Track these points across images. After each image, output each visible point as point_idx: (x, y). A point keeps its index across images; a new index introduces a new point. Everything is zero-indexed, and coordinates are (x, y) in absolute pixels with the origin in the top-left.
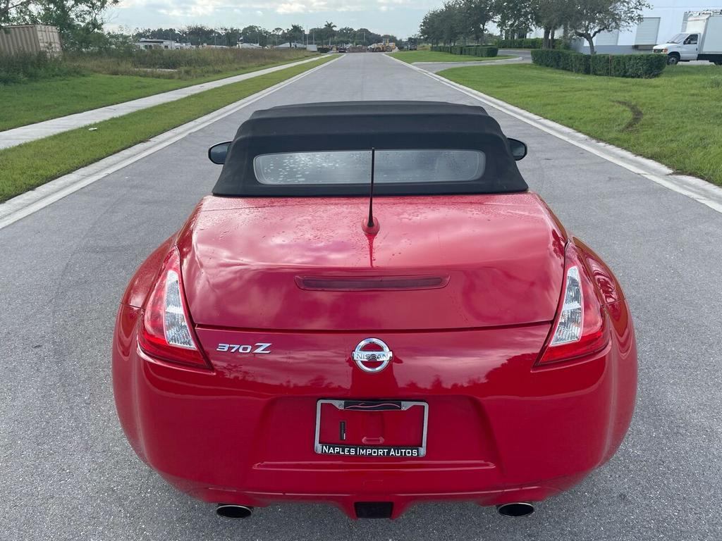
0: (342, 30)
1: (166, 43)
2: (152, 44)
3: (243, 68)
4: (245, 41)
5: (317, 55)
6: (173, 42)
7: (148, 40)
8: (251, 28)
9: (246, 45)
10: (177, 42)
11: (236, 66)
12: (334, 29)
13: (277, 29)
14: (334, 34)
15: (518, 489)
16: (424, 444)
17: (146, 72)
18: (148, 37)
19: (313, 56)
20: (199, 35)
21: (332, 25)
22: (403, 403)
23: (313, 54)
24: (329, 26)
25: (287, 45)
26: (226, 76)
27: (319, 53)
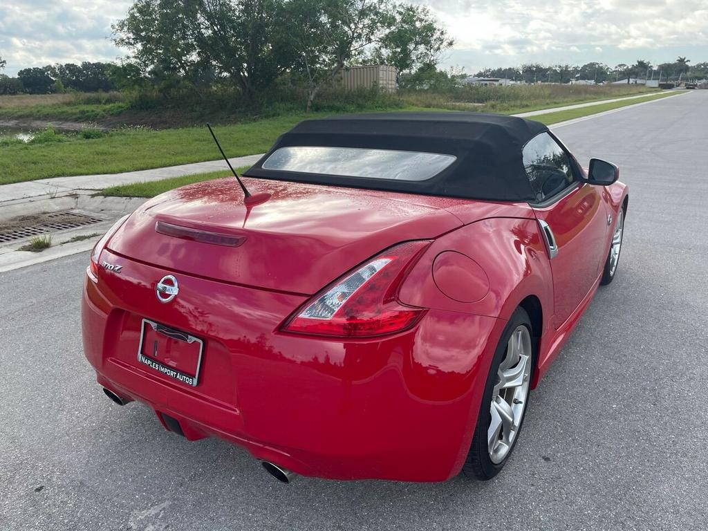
0: (699, 66)
1: (502, 81)
2: (488, 82)
3: (555, 103)
4: (582, 78)
5: (656, 91)
6: (508, 81)
7: (486, 79)
8: (592, 65)
9: (582, 82)
10: (513, 80)
11: (548, 101)
12: (689, 64)
13: (620, 66)
14: (687, 69)
15: (261, 445)
16: (197, 376)
17: (455, 106)
18: (487, 76)
19: (651, 92)
20: (533, 73)
21: (685, 60)
22: (189, 337)
23: (652, 89)
24: (682, 61)
25: (625, 81)
26: (532, 109)
27: (660, 89)
